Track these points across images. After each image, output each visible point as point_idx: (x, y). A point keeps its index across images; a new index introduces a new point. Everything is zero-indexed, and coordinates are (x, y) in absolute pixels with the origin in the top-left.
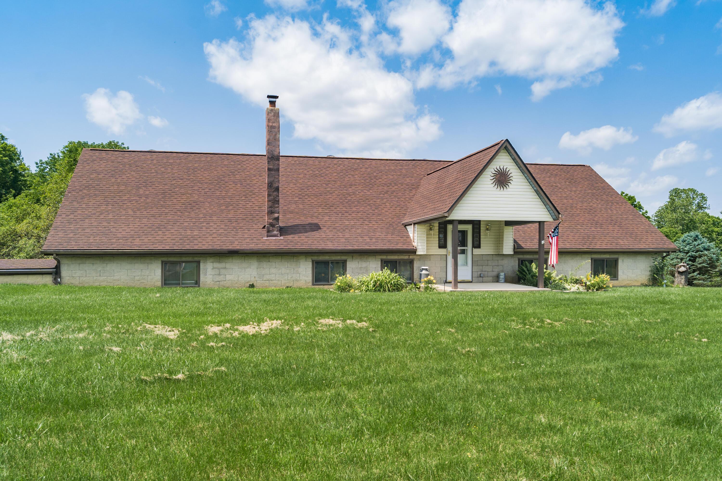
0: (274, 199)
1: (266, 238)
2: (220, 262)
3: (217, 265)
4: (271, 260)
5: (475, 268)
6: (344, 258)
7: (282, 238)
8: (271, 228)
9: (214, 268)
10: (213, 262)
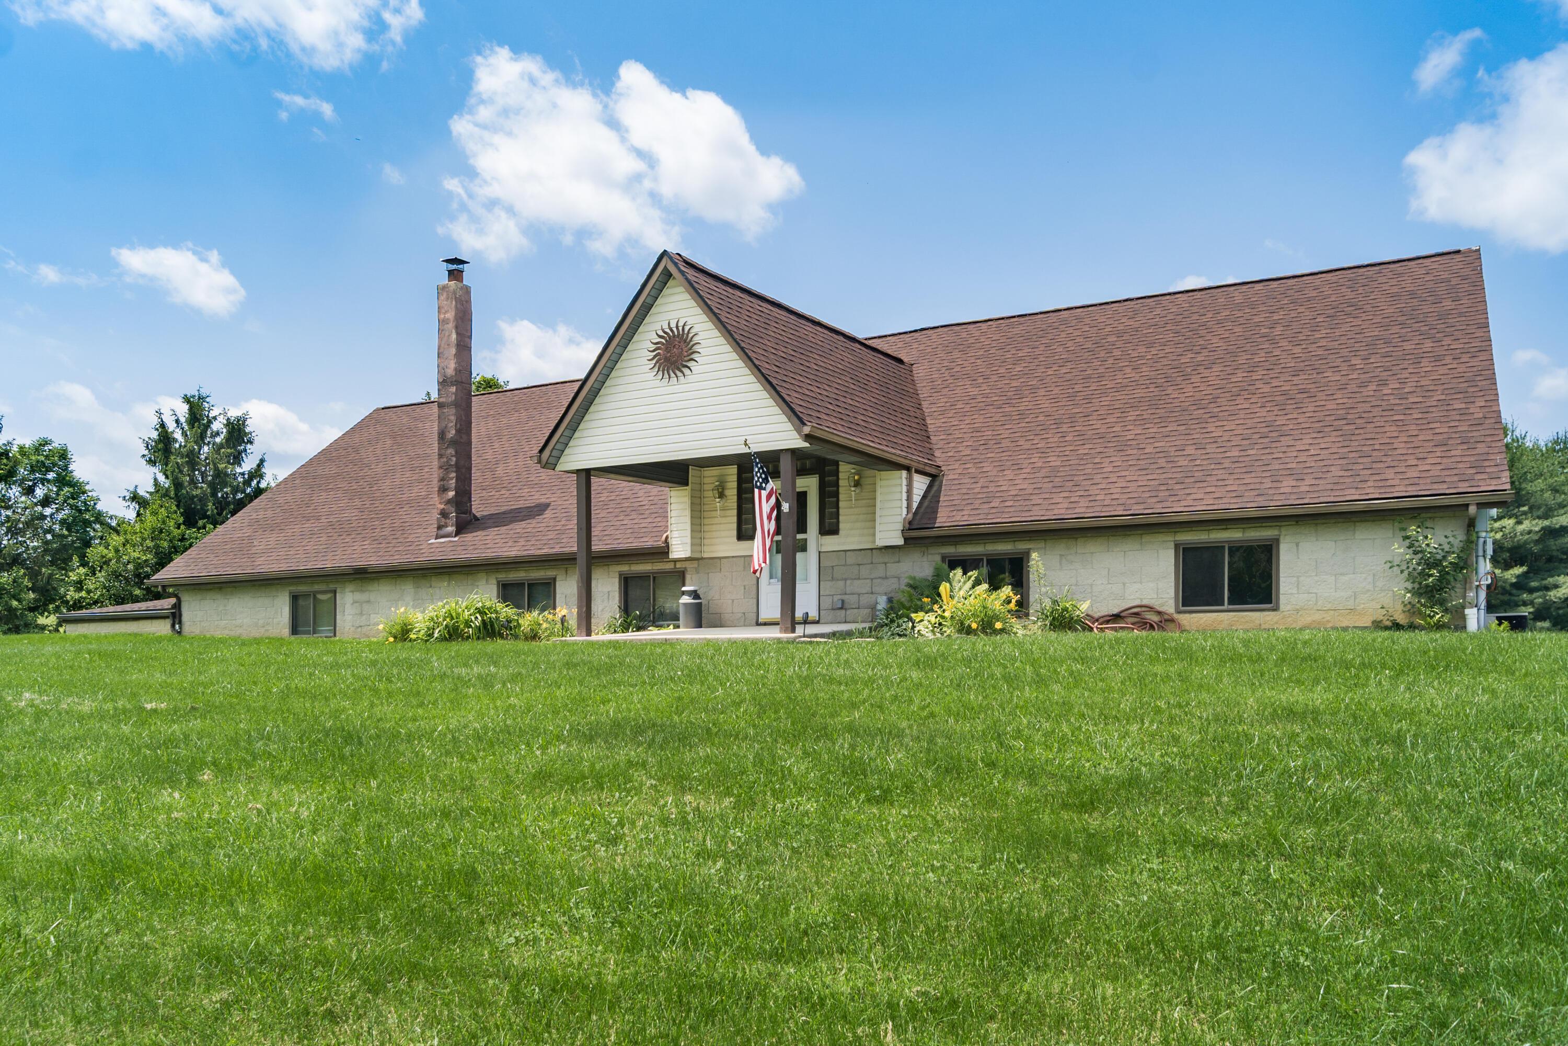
0: (447, 462)
1: (433, 541)
2: (362, 591)
3: (358, 596)
4: (433, 584)
5: (827, 587)
6: (550, 573)
7: (456, 539)
8: (443, 520)
9: (355, 602)
10: (353, 592)
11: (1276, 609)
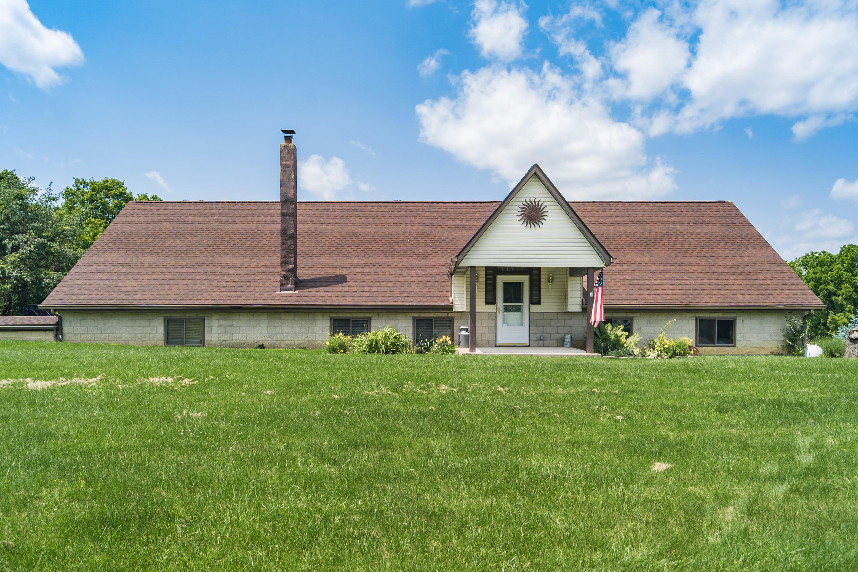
0: (288, 247)
1: (279, 292)
2: (226, 319)
3: (223, 322)
4: (282, 318)
5: (534, 329)
6: (367, 315)
7: (297, 292)
8: (285, 280)
9: (219, 326)
10: (219, 319)
11: (735, 346)
